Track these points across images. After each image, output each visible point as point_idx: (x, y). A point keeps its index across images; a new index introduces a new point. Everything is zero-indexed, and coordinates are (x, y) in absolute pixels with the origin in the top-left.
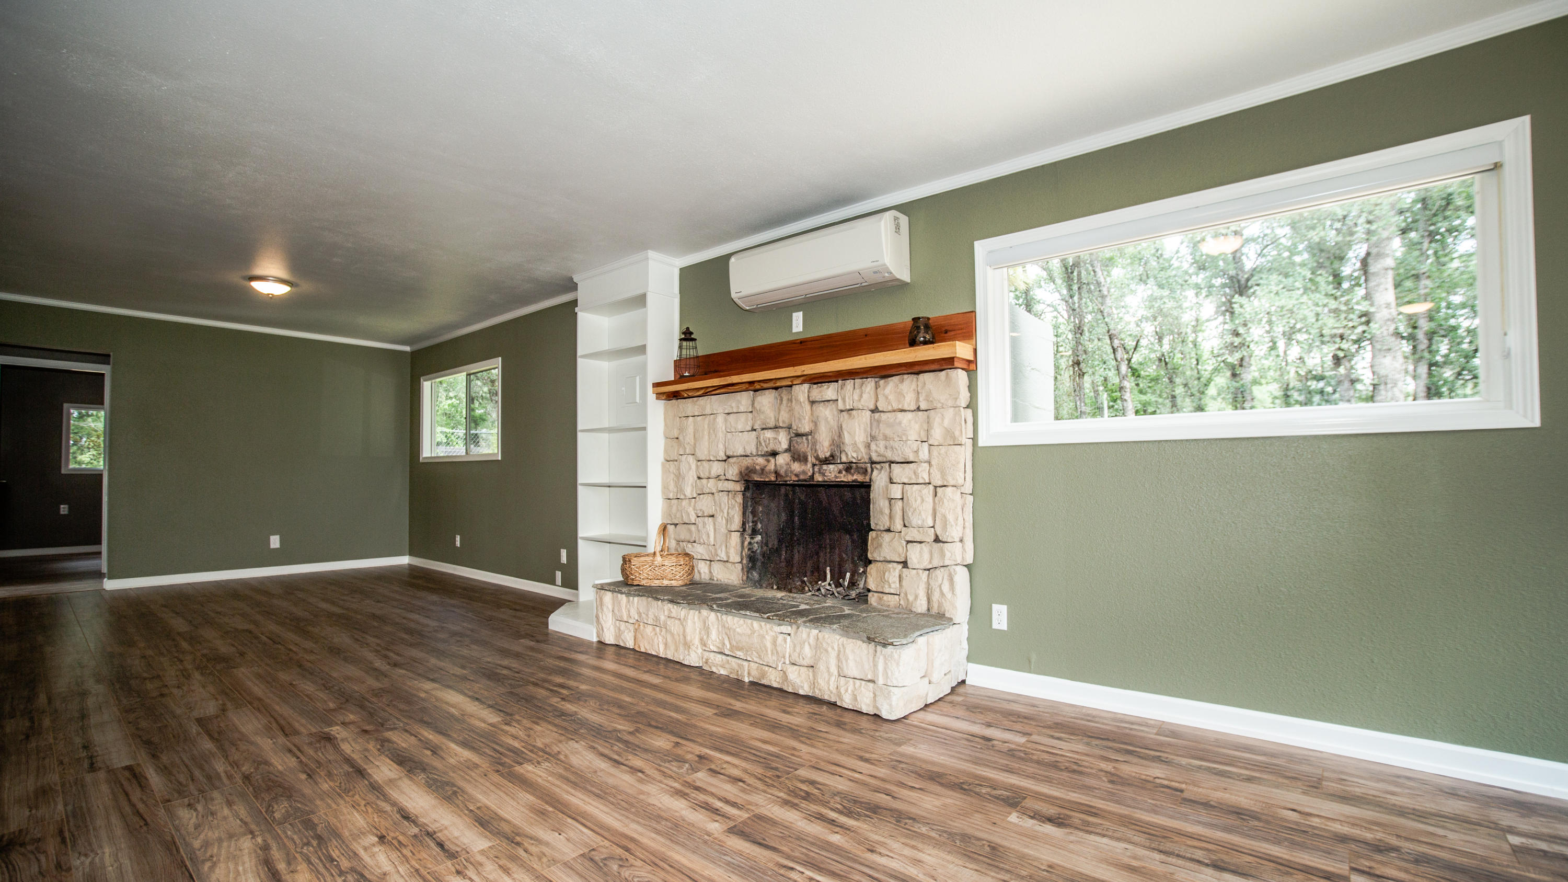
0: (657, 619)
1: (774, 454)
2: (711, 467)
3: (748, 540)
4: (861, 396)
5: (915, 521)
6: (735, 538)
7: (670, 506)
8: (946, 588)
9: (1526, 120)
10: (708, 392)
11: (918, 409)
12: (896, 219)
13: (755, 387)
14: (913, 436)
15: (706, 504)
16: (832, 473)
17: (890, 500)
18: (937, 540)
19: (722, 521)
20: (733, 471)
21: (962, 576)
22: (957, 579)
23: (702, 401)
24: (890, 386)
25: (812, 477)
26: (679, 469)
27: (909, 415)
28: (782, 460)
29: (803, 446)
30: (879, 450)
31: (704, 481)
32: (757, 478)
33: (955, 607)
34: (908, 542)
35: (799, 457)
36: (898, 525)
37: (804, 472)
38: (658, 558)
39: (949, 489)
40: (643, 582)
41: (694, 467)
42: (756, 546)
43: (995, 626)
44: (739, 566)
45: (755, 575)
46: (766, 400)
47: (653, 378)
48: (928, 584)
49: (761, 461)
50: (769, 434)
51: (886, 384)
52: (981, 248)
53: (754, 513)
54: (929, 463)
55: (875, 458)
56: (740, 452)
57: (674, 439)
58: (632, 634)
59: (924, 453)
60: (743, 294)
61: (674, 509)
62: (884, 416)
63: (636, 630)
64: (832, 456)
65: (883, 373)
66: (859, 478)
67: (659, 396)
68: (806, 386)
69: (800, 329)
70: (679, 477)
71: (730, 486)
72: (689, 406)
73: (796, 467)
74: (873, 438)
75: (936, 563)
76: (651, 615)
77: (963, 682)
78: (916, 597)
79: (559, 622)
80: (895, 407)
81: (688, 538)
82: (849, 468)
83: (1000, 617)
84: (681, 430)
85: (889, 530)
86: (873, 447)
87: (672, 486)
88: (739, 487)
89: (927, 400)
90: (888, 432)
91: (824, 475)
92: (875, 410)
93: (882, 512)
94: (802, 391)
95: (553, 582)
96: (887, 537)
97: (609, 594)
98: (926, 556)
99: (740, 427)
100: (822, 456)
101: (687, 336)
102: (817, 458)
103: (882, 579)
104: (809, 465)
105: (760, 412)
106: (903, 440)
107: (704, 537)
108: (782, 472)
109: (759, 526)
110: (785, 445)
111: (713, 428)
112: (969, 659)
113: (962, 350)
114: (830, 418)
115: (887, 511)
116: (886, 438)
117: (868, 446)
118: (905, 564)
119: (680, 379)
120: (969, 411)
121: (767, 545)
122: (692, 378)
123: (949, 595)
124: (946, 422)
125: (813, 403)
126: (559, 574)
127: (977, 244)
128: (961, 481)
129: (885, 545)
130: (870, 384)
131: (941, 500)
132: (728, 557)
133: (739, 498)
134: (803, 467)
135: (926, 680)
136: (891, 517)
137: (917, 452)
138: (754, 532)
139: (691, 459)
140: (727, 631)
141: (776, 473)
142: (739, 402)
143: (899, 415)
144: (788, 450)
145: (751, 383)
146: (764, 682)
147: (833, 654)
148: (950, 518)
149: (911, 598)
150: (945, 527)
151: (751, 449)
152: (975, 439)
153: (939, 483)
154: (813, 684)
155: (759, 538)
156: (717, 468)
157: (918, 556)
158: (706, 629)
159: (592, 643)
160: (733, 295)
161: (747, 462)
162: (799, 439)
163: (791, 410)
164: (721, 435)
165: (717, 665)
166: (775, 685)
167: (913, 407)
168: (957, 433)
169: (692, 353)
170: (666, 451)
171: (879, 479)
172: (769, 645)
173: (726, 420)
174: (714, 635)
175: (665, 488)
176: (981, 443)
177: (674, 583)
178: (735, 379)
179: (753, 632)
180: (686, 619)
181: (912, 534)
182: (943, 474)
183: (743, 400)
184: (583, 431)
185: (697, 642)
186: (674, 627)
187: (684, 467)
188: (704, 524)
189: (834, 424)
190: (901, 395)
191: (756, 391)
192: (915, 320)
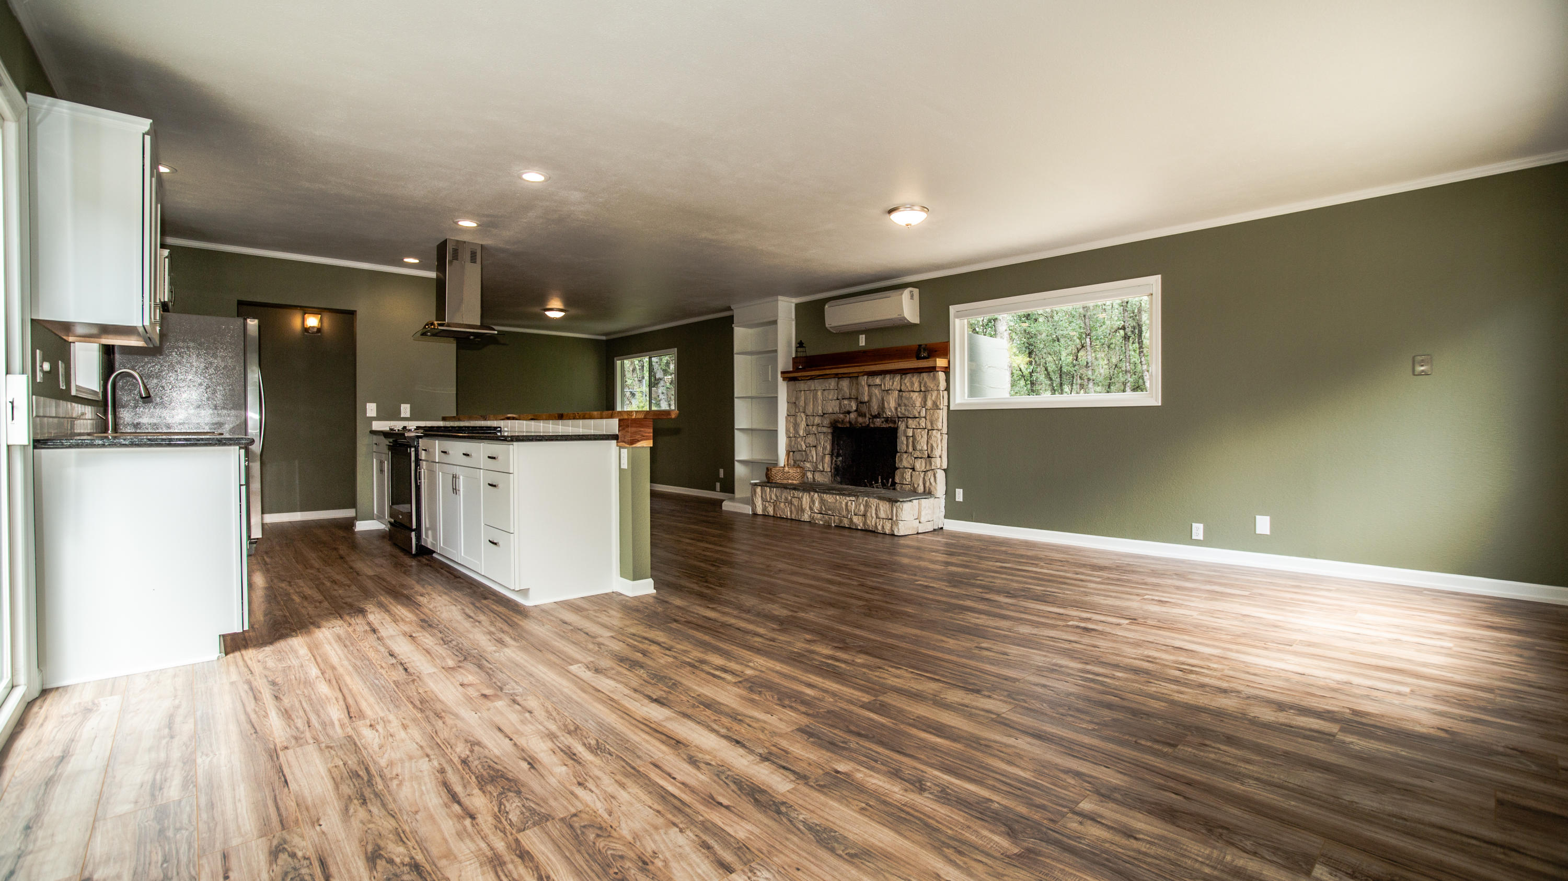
0: (786, 499)
1: (849, 412)
2: (814, 419)
3: (835, 459)
4: (893, 383)
5: (919, 447)
6: (827, 459)
7: (790, 441)
8: (932, 480)
9: (1159, 276)
10: (812, 378)
11: (921, 391)
12: (911, 292)
13: (839, 377)
14: (918, 404)
15: (811, 440)
16: (878, 422)
17: (907, 437)
18: (929, 457)
19: (820, 449)
20: (826, 422)
21: (941, 475)
22: (937, 475)
23: (809, 383)
24: (907, 380)
25: (869, 425)
26: (796, 420)
27: (917, 394)
28: (853, 416)
29: (864, 409)
30: (902, 410)
31: (811, 427)
32: (840, 425)
33: (936, 490)
34: (915, 458)
35: (862, 415)
36: (911, 449)
37: (865, 423)
38: (787, 469)
39: (934, 431)
40: (778, 481)
41: (804, 419)
42: (839, 463)
43: (957, 500)
44: (830, 474)
45: (839, 479)
46: (845, 384)
47: (780, 368)
48: (924, 478)
49: (841, 416)
50: (846, 402)
51: (906, 377)
52: (953, 309)
53: (838, 445)
54: (925, 417)
55: (900, 415)
56: (831, 411)
57: (793, 403)
58: (772, 508)
59: (923, 414)
60: (832, 325)
61: (793, 443)
62: (904, 394)
63: (774, 506)
64: (879, 414)
65: (904, 372)
66: (892, 425)
67: (784, 379)
68: (866, 377)
69: (864, 344)
70: (796, 426)
71: (825, 430)
72: (802, 385)
73: (860, 420)
74: (899, 405)
75: (928, 468)
76: (783, 497)
77: (942, 528)
78: (918, 485)
79: (727, 506)
80: (910, 389)
81: (801, 458)
82: (887, 420)
83: (959, 495)
84: (797, 398)
85: (906, 452)
86: (899, 410)
87: (792, 430)
88: (830, 430)
89: (924, 386)
90: (906, 402)
91: (874, 424)
92: (900, 391)
93: (903, 443)
94: (864, 380)
95: (714, 489)
96: (905, 456)
97: (760, 488)
98: (924, 465)
99: (830, 397)
100: (873, 414)
101: (800, 345)
102: (871, 415)
103: (903, 478)
104: (867, 419)
105: (842, 389)
106: (914, 406)
107: (811, 458)
108: (853, 422)
109: (841, 452)
110: (854, 408)
111: (815, 398)
112: (945, 517)
113: (941, 362)
114: (878, 393)
115: (905, 442)
116: (905, 405)
117: (896, 409)
118: (913, 469)
119: (796, 369)
120: (946, 393)
121: (845, 462)
122: (804, 370)
123: (933, 484)
124: (934, 398)
125: (869, 386)
126: (718, 485)
127: (951, 307)
128: (940, 427)
129: (904, 460)
130: (898, 378)
131: (930, 436)
132: (824, 468)
133: (830, 437)
134: (864, 420)
135: (918, 521)
136: (907, 446)
137: (919, 413)
138: (838, 455)
139: (803, 415)
140: (822, 501)
141: (850, 422)
142: (830, 384)
143: (912, 394)
144: (856, 411)
145: (837, 374)
146: (842, 525)
147: (874, 508)
148: (935, 445)
149: (916, 486)
150: (932, 451)
151: (837, 409)
152: (948, 406)
153: (930, 428)
154: (864, 524)
155: (841, 458)
156: (817, 420)
157: (920, 465)
158: (813, 502)
159: (749, 514)
160: (827, 326)
161: (834, 417)
162: (862, 405)
163: (858, 390)
164: (820, 401)
165: (818, 519)
166: (847, 526)
167: (918, 390)
168: (938, 403)
169: (804, 355)
170: (788, 410)
171: (902, 426)
172: (844, 506)
173: (822, 394)
174: (817, 504)
175: (787, 431)
176: (952, 408)
177: (795, 482)
178: (828, 372)
179: (837, 500)
180: (802, 497)
181: (917, 454)
182: (932, 424)
183: (832, 383)
184: (737, 398)
185: (808, 508)
186: (795, 502)
187: (799, 420)
188: (810, 451)
189: (879, 397)
190: (912, 384)
191: (839, 378)
192: (920, 346)
